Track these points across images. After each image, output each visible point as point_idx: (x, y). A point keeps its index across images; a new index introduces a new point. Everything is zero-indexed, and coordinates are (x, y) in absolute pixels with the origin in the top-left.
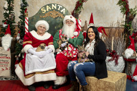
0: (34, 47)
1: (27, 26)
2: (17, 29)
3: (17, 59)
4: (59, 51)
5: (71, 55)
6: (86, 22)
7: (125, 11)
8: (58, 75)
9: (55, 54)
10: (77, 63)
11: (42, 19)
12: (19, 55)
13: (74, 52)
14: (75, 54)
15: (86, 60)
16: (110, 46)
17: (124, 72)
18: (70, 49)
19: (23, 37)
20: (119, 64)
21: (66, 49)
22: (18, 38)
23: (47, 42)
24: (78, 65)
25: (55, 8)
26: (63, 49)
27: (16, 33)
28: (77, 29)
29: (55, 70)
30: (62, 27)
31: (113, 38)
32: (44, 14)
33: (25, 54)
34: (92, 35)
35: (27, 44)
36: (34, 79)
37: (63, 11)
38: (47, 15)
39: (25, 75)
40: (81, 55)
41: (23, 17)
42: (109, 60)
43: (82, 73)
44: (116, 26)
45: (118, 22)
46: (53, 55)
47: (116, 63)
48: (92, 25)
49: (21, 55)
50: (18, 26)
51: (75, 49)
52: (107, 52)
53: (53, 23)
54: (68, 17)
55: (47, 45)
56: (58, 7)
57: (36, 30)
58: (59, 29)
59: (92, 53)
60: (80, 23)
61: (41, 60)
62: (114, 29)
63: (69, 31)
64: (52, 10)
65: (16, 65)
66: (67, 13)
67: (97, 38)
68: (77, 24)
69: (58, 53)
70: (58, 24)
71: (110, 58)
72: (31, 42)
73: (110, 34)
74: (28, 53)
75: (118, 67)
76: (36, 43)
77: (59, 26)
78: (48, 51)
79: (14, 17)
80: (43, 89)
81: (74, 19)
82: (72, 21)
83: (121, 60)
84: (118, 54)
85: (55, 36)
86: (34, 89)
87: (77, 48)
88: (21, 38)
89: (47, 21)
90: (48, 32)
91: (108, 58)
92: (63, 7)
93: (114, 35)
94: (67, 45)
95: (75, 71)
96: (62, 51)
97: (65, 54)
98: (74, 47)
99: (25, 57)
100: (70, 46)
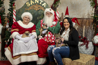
0: (20, 34)
1: (14, 17)
2: (6, 19)
3: (7, 43)
6: (62, 14)
7: (94, 5)
9: (37, 39)
10: (55, 47)
11: (27, 11)
12: (8, 41)
13: (53, 38)
14: (53, 40)
15: (62, 45)
16: (82, 34)
17: (93, 54)
18: (49, 36)
20: (89, 48)
21: (46, 36)
22: (7, 26)
24: (55, 48)
25: (38, 2)
26: (44, 35)
27: (6, 22)
29: (37, 53)
30: (43, 18)
31: (84, 27)
32: (29, 7)
33: (13, 39)
34: (67, 25)
35: (15, 31)
36: (20, 60)
37: (44, 4)
38: (31, 8)
39: (13, 57)
41: (11, 10)
42: (81, 45)
43: (59, 55)
44: (87, 17)
45: (88, 14)
47: (87, 47)
48: (67, 16)
50: (8, 17)
51: (53, 36)
52: (79, 38)
53: (36, 15)
55: (31, 33)
56: (39, 2)
57: (22, 20)
58: (41, 19)
59: (67, 39)
60: (57, 14)
62: (85, 20)
63: (49, 21)
64: (35, 4)
65: (5, 49)
66: (47, 7)
67: (71, 27)
68: (55, 15)
69: (40, 39)
70: (40, 15)
71: (82, 43)
72: (18, 30)
73: (82, 23)
74: (16, 39)
75: (88, 50)
76: (22, 31)
77: (41, 17)
78: (31, 37)
79: (4, 10)
81: (52, 11)
82: (51, 13)
83: (90, 45)
84: (88, 40)
88: (10, 27)
89: (31, 13)
90: (32, 21)
91: (80, 43)
92: (44, 2)
93: (85, 25)
94: (47, 32)
95: (54, 54)
96: (43, 37)
97: (46, 40)
98: (53, 34)
99: (13, 42)
100: (49, 33)
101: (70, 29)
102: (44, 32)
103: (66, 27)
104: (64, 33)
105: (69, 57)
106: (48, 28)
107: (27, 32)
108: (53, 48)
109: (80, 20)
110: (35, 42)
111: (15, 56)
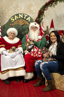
6: (47, 27)
8: (27, 72)
9: (24, 54)
13: (39, 53)
21: (32, 50)
23: (16, 45)
26: (30, 50)
29: (25, 68)
30: (28, 33)
32: (13, 23)
37: (28, 19)
38: (15, 23)
39: (1, 72)
46: (22, 55)
53: (21, 29)
56: (24, 16)
57: (7, 36)
64: (19, 19)
66: (32, 21)
68: (41, 29)
70: (25, 30)
77: (26, 32)
80: (16, 83)
86: (8, 83)
92: (28, 16)
94: (33, 47)
95: (42, 69)
96: (29, 52)
97: (32, 55)
101: (58, 42)
104: (51, 47)
107: (13, 47)
110: (21, 57)
111: (4, 71)
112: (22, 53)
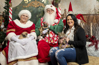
0: (17, 35)
1: (11, 16)
2: (1, 18)
3: (1, 47)
4: (41, 38)
5: (52, 41)
6: (65, 10)
9: (37, 40)
10: (59, 49)
11: (25, 9)
12: (3, 43)
13: (55, 39)
14: (56, 41)
15: (67, 46)
16: (89, 32)
18: (51, 36)
19: (7, 25)
22: (2, 26)
24: (59, 51)
28: (58, 17)
32: (27, 4)
33: (8, 42)
37: (44, 1)
38: (29, 5)
40: (61, 41)
41: (7, 8)
42: (90, 46)
44: (93, 13)
45: (95, 10)
46: (35, 42)
47: (97, 48)
48: (71, 13)
49: (5, 43)
50: (3, 15)
51: (56, 36)
52: (87, 37)
53: (35, 12)
54: (49, 6)
55: (29, 33)
57: (19, 19)
58: (40, 17)
59: (72, 39)
60: (59, 11)
61: (23, 47)
62: (92, 16)
66: (48, 3)
67: (76, 25)
68: (57, 12)
69: (40, 40)
70: (40, 13)
71: (90, 43)
72: (14, 30)
73: (88, 20)
74: (12, 40)
75: (98, 52)
81: (54, 8)
82: (52, 10)
84: (97, 39)
85: (37, 24)
87: (57, 35)
88: (5, 27)
90: (31, 20)
91: (88, 43)
93: (92, 21)
96: (44, 37)
97: (47, 41)
98: (55, 34)
99: (8, 45)
100: (51, 33)
102: (44, 32)
103: (70, 25)
104: (68, 32)
105: (76, 61)
106: (49, 26)
107: (24, 33)
108: (55, 50)
109: (85, 16)
110: (34, 43)
112: (36, 38)
